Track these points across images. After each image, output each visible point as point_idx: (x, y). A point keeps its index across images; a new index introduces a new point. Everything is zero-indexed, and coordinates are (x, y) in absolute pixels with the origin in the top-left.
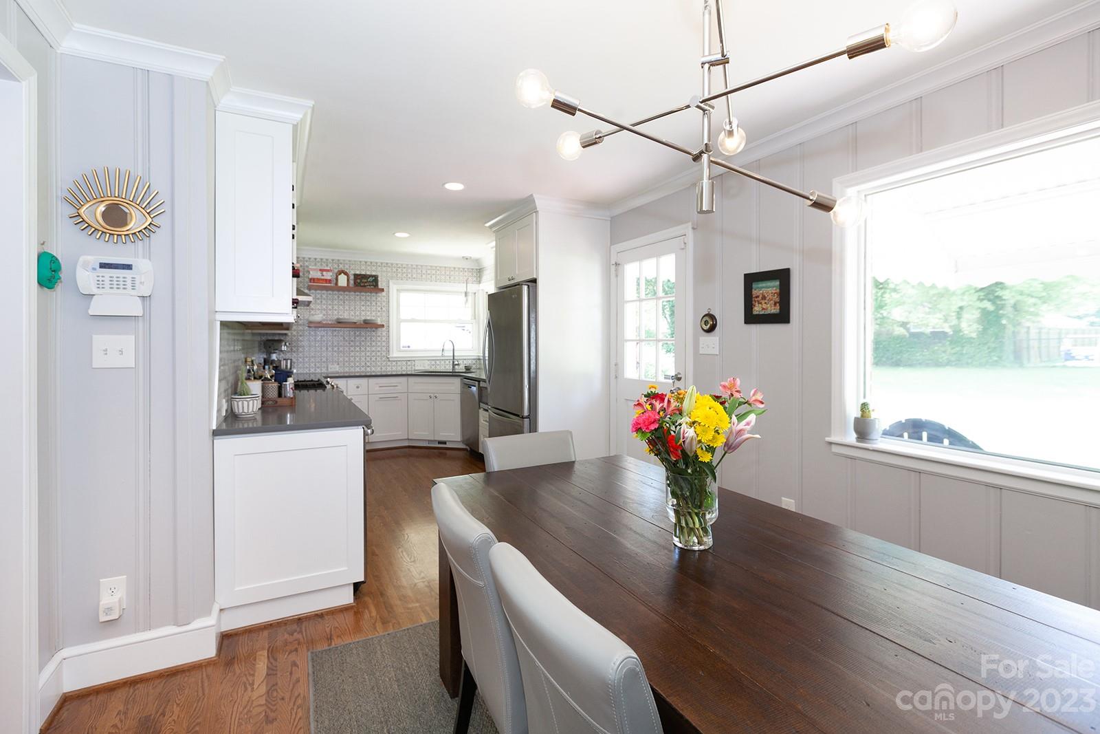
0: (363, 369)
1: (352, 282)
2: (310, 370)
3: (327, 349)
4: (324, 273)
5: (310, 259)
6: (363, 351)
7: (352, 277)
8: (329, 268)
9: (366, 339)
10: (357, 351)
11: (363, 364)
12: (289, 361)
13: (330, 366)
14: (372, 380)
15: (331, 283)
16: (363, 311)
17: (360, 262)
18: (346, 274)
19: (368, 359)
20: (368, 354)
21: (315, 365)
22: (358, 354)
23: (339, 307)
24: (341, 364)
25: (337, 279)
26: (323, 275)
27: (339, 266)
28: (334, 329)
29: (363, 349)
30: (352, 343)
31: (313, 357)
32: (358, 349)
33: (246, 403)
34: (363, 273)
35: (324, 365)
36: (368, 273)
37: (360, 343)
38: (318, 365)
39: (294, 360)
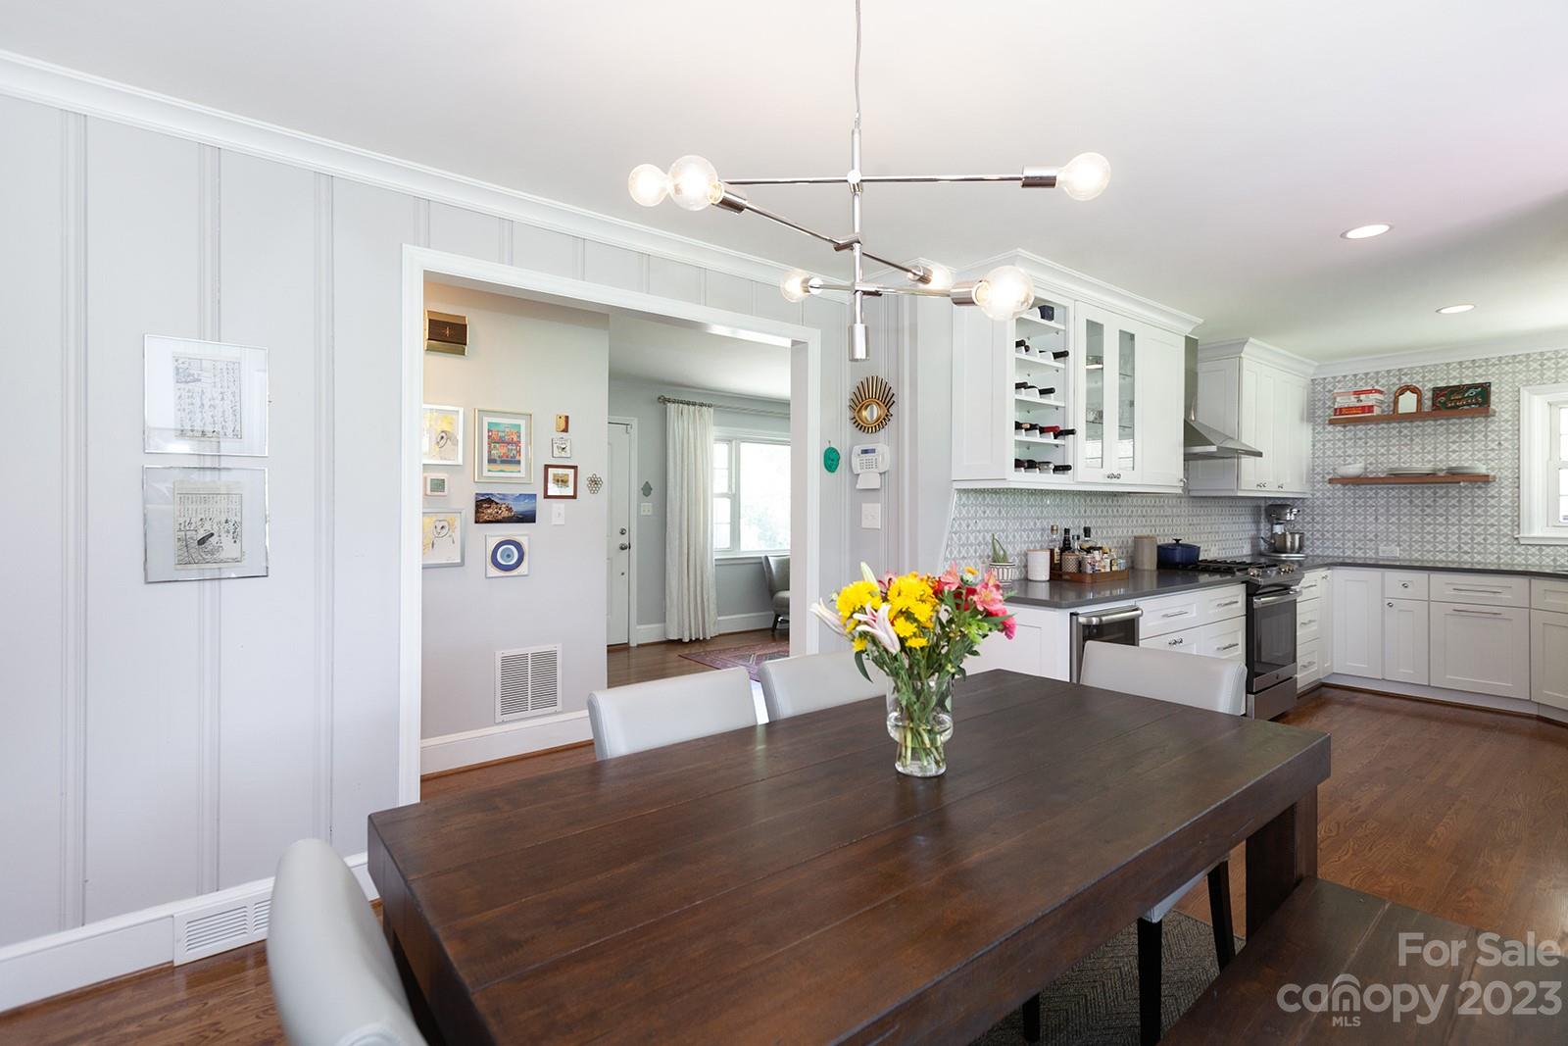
0: (1453, 557)
1: (1428, 404)
2: (1344, 552)
3: (1376, 519)
4: (1362, 397)
5: (1345, 377)
6: (1453, 525)
7: (1429, 395)
8: (1370, 388)
9: (1459, 501)
10: (1441, 524)
11: (1454, 547)
12: (1297, 537)
13: (1381, 548)
14: (1436, 577)
15: (1372, 412)
16: (1454, 451)
17: (1448, 364)
18: (1414, 390)
19: (1465, 539)
20: (1466, 529)
21: (1354, 545)
22: (1441, 529)
23: (1400, 450)
24: (1405, 546)
25: (1396, 402)
26: (1359, 401)
27: (1400, 379)
28: (1391, 486)
29: (1453, 520)
30: (1428, 511)
31: (1349, 531)
32: (1441, 520)
34: (1455, 383)
35: (1371, 545)
36: (1467, 382)
37: (1447, 510)
38: (1359, 545)
39: (1308, 535)
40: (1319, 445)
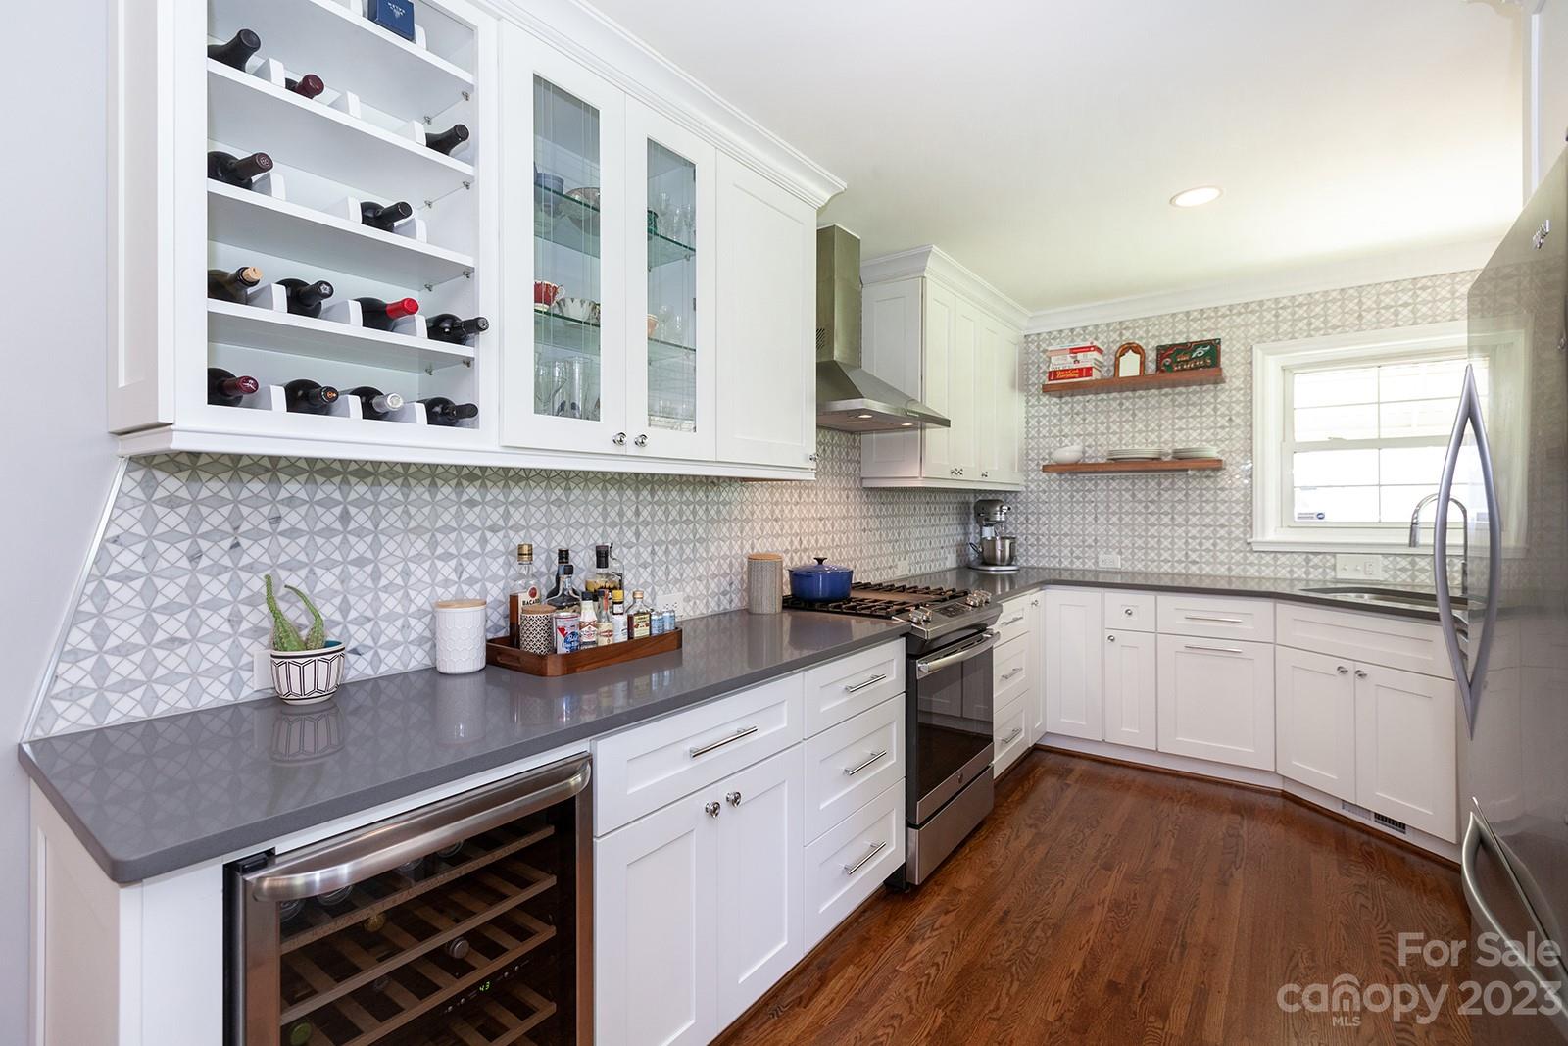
0: (1180, 568)
1: (1151, 367)
2: (1060, 562)
3: (1096, 518)
4: (1080, 356)
5: (1061, 331)
6: (1180, 526)
7: (1152, 356)
8: (1088, 344)
9: (1186, 495)
10: (1166, 525)
11: (1180, 555)
12: (1008, 542)
13: (1101, 556)
15: (1090, 375)
16: (1181, 430)
17: (1174, 315)
18: (1137, 349)
19: (1194, 544)
20: (1194, 532)
21: (1072, 552)
22: (1166, 531)
23: (1121, 427)
24: (1127, 553)
25: (1117, 366)
26: (1076, 361)
27: (1121, 335)
28: (1111, 475)
29: (1179, 519)
30: (1152, 507)
31: (1066, 535)
32: (1166, 519)
33: (294, 670)
34: (1181, 340)
35: (1090, 552)
36: (1195, 338)
37: (1173, 507)
38: (1077, 552)
39: (1021, 539)
40: (1033, 422)
